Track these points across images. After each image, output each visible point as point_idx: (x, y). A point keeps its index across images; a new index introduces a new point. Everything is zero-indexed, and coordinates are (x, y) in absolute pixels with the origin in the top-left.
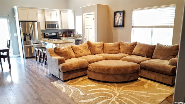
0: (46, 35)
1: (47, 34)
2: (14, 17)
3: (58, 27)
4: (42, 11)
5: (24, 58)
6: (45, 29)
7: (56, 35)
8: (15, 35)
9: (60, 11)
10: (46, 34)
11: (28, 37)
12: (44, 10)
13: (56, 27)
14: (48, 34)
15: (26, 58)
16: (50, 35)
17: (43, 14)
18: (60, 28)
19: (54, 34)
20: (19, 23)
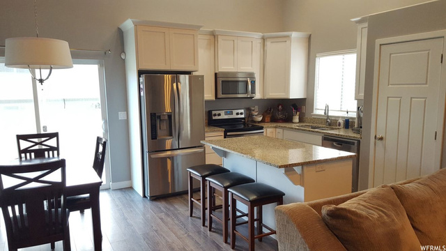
0: (214, 118)
1: (217, 112)
2: (123, 57)
3: (253, 91)
4: (208, 37)
5: (144, 196)
6: (214, 99)
7: (243, 116)
8: (122, 116)
9: (264, 39)
10: (215, 115)
11: (165, 126)
12: (214, 35)
13: (246, 91)
14: (219, 115)
15: (151, 197)
16: (226, 117)
17: (213, 49)
18: (258, 95)
19: (237, 114)
20: (139, 76)
